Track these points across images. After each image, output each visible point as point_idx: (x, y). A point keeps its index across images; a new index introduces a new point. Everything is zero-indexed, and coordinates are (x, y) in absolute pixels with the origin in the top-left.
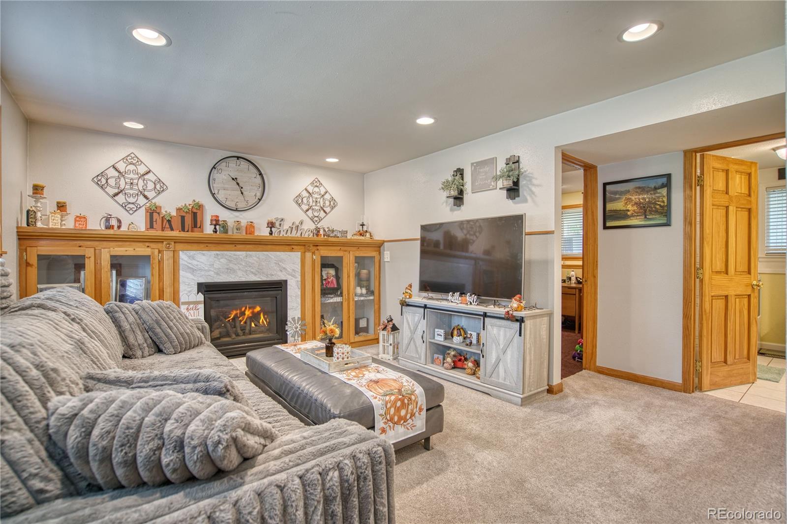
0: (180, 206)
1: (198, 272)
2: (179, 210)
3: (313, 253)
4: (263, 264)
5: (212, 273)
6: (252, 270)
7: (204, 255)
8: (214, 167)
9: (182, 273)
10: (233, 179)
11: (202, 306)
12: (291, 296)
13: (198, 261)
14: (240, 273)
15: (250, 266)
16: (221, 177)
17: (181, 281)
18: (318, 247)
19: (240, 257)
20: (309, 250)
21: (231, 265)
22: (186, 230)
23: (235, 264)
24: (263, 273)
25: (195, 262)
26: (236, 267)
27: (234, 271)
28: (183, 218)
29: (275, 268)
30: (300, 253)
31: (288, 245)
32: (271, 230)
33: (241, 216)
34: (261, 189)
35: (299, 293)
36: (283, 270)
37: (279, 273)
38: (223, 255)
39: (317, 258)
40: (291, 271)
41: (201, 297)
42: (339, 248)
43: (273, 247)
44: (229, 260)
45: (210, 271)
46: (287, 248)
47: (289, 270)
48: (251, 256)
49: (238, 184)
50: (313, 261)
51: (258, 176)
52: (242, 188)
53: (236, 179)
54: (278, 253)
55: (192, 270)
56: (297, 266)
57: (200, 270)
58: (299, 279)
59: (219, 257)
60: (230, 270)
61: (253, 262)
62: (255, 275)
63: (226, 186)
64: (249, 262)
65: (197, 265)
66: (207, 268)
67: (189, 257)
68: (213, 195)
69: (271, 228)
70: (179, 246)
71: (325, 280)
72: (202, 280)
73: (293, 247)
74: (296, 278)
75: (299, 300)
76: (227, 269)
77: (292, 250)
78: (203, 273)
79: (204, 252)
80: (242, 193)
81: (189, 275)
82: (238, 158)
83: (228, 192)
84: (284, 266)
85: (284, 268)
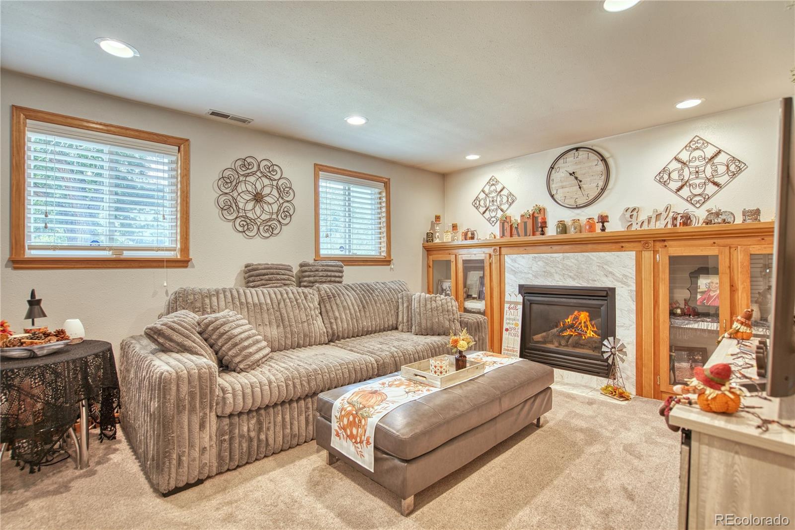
0: (522, 213)
1: (519, 274)
2: (522, 216)
3: (655, 252)
4: (583, 267)
5: (530, 276)
6: (570, 274)
7: (523, 258)
8: (552, 168)
9: (507, 274)
10: (571, 174)
11: (520, 307)
12: (621, 310)
13: (519, 264)
14: (557, 277)
15: (567, 270)
16: (559, 175)
17: (506, 282)
18: (666, 243)
19: (557, 259)
20: (647, 249)
21: (548, 268)
22: (528, 234)
23: (552, 267)
24: (583, 277)
25: (516, 265)
26: (553, 271)
27: (551, 275)
28: (525, 223)
29: (598, 271)
30: (635, 252)
31: (618, 242)
32: (603, 226)
33: (583, 213)
34: (604, 177)
35: (634, 307)
36: (610, 275)
37: (604, 279)
38: (540, 257)
39: (663, 259)
40: (621, 277)
41: (520, 299)
42: (712, 241)
43: (595, 246)
44: (546, 263)
45: (529, 273)
46: (614, 246)
47: (618, 275)
48: (568, 258)
49: (576, 178)
50: (655, 264)
51: (600, 162)
52: (581, 181)
53: (574, 173)
54: (602, 254)
55: (515, 273)
56: (631, 271)
57: (521, 272)
58: (634, 287)
59: (537, 260)
60: (548, 274)
61: (571, 264)
62: (574, 279)
63: (564, 184)
64: (567, 265)
65: (518, 268)
66: (526, 271)
67: (512, 260)
68: (552, 196)
69: (603, 223)
70: (504, 250)
71: (703, 293)
72: (522, 283)
73: (623, 245)
74: (628, 286)
75: (633, 316)
76: (545, 272)
77: (622, 249)
78: (523, 275)
79: (523, 255)
80: (580, 188)
81: (512, 277)
82: (577, 149)
83: (566, 190)
84: (610, 270)
85: (611, 273)
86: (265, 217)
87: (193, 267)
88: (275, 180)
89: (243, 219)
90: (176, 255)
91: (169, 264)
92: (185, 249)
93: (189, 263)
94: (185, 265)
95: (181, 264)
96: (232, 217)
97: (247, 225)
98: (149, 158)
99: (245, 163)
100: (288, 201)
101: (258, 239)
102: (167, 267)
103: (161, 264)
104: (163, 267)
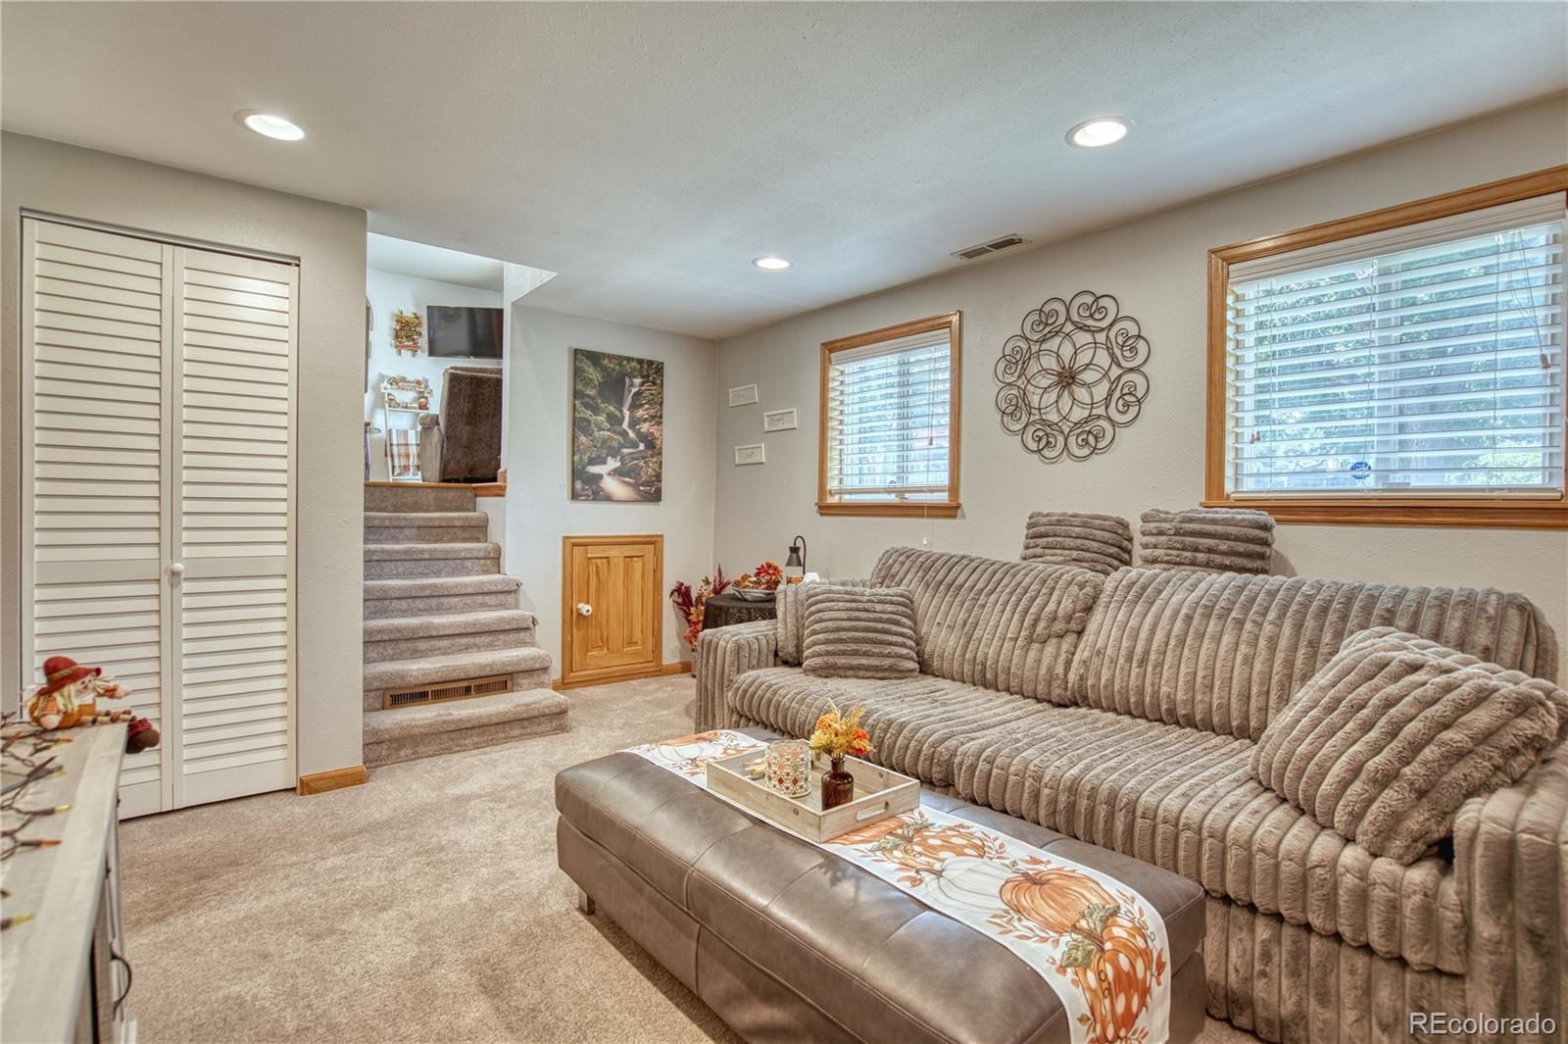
86: (1078, 414)
87: (964, 517)
88: (1102, 330)
89: (1039, 426)
90: (943, 498)
91: (933, 512)
92: (954, 488)
93: (959, 511)
94: (952, 513)
95: (948, 512)
96: (1018, 427)
97: (1044, 438)
98: (912, 359)
99: (1043, 317)
100: (1132, 370)
101: (1067, 463)
102: (929, 516)
103: (919, 512)
104: (923, 516)
